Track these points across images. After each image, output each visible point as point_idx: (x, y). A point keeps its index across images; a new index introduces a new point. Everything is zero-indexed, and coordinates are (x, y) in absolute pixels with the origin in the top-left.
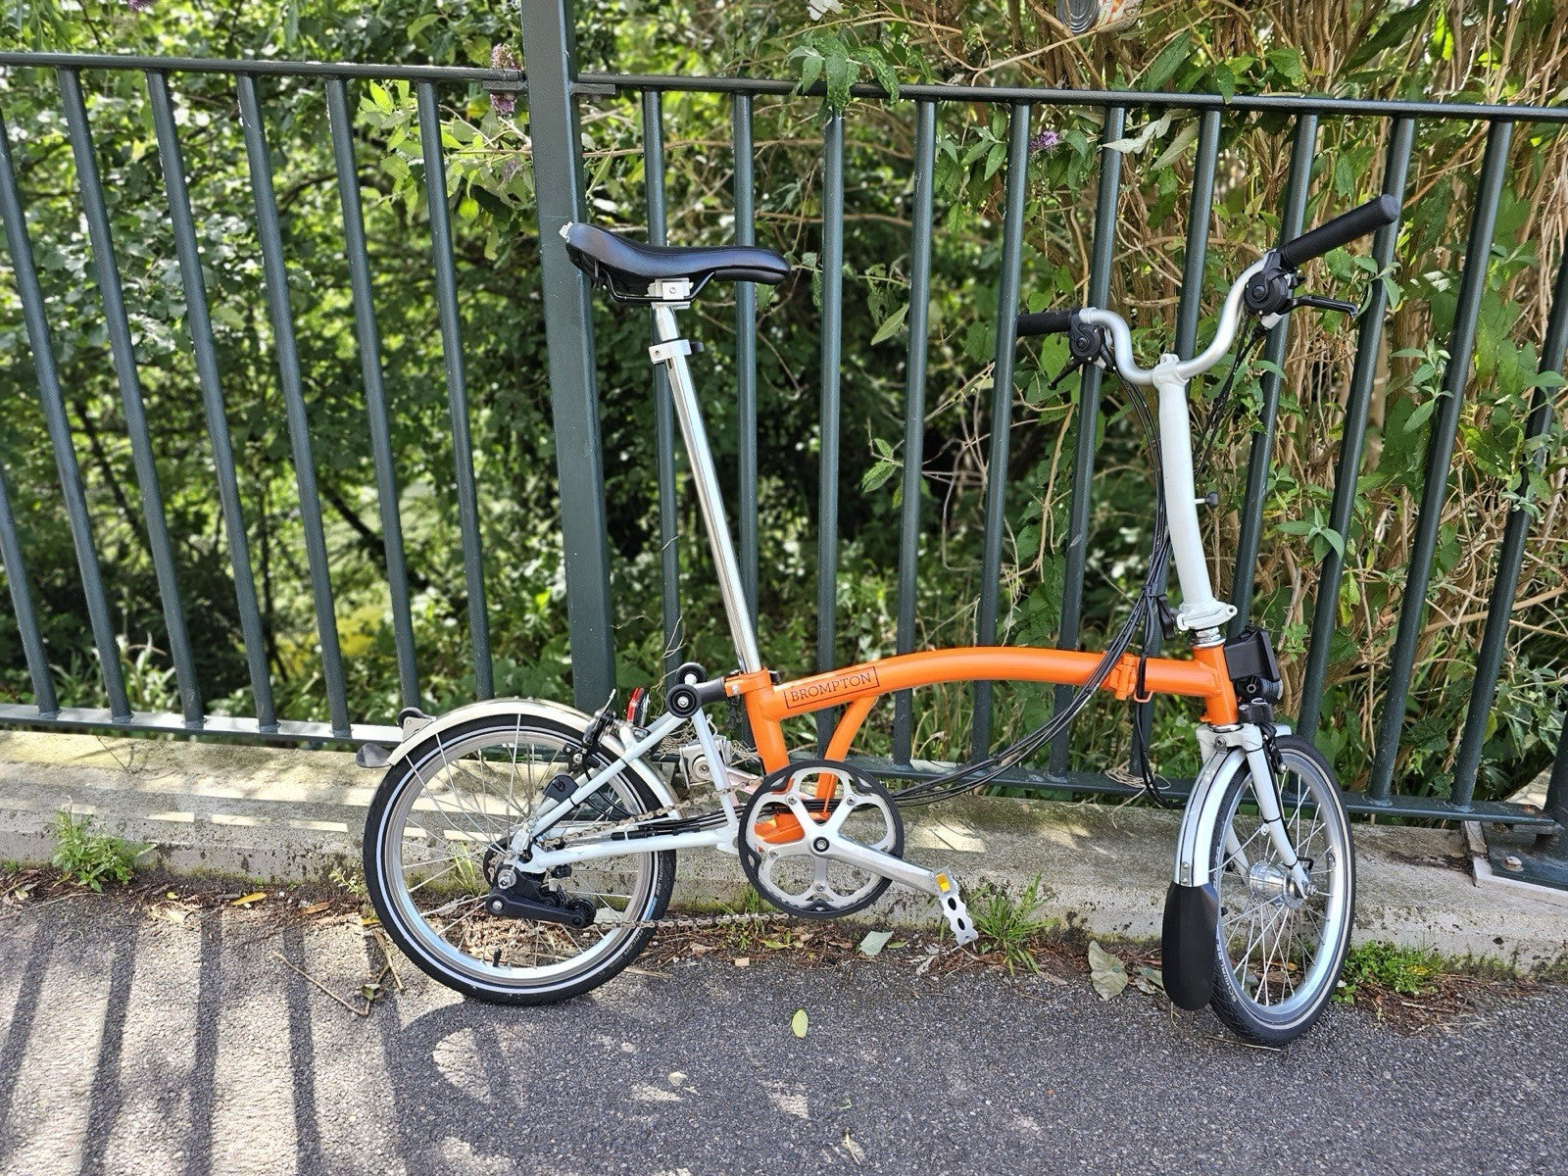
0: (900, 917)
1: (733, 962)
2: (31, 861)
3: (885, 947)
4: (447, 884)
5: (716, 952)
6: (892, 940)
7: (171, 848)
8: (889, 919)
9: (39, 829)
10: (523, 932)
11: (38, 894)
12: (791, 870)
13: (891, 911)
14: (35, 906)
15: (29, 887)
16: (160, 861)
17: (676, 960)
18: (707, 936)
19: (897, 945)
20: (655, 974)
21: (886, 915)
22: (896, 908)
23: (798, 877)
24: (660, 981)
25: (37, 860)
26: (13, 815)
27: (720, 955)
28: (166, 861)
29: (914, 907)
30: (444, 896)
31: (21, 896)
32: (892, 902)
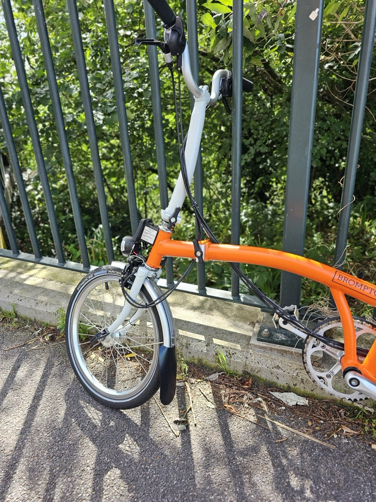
1: (370, 445)
2: (52, 323)
4: (214, 364)
5: (358, 435)
9: (55, 311)
10: (250, 399)
11: (52, 339)
14: (51, 344)
15: (50, 335)
17: (335, 436)
18: (351, 423)
20: (325, 444)
24: (328, 449)
26: (46, 304)
27: (360, 437)
30: (212, 370)
31: (47, 339)
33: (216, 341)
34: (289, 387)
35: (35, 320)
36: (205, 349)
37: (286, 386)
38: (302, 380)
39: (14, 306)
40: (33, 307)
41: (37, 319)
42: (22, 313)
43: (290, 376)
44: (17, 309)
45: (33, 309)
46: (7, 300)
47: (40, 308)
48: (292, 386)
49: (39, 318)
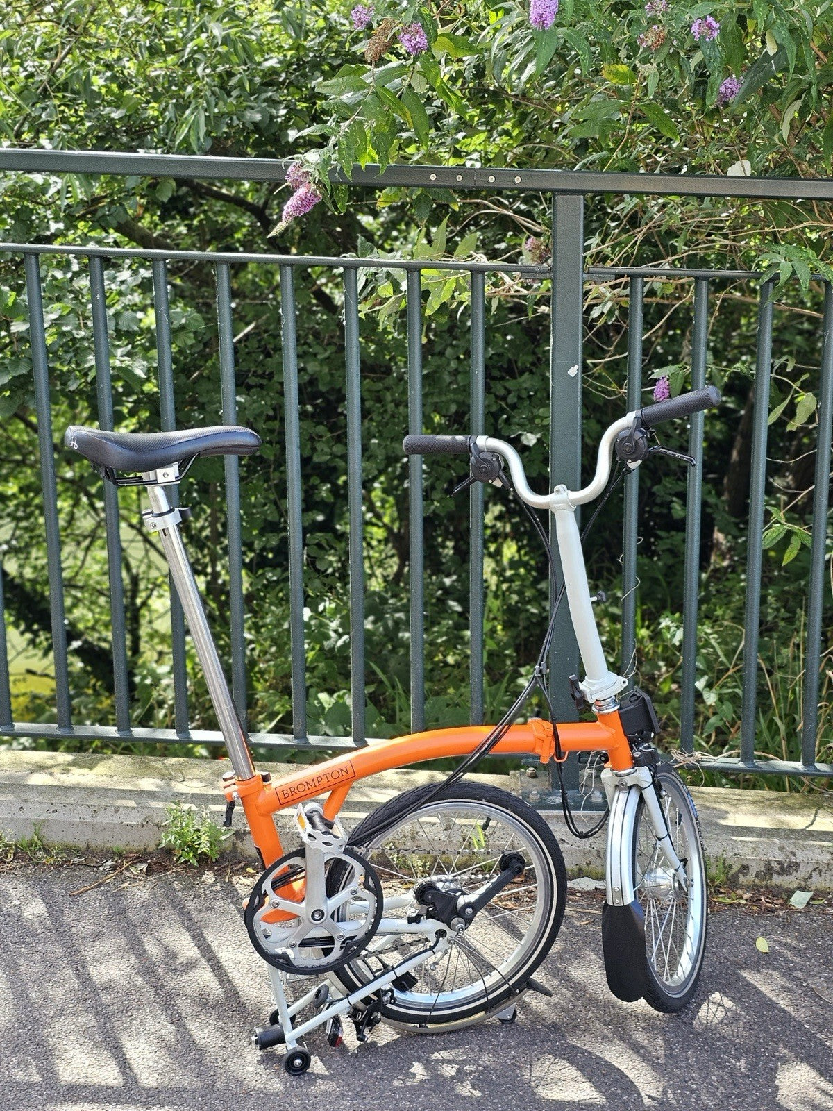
0: (817, 882)
2: (130, 847)
3: (808, 903)
6: (812, 899)
7: (245, 833)
8: (808, 883)
9: (140, 821)
12: (730, 846)
13: (810, 877)
16: (234, 844)
19: (817, 902)
21: (806, 880)
22: (814, 874)
23: (736, 851)
25: (135, 846)
26: (117, 810)
28: (240, 845)
29: (828, 873)
32: (811, 869)
33: (459, 821)
34: (580, 869)
35: (88, 847)
36: (443, 836)
37: (576, 869)
38: (598, 852)
39: (38, 825)
40: (88, 820)
41: (93, 845)
42: (56, 837)
43: (580, 851)
44: (44, 831)
45: (87, 824)
46: (20, 815)
47: (104, 819)
48: (584, 867)
49: (99, 842)
